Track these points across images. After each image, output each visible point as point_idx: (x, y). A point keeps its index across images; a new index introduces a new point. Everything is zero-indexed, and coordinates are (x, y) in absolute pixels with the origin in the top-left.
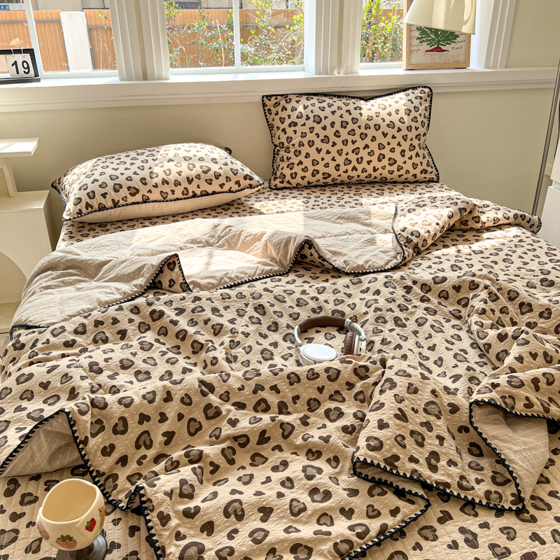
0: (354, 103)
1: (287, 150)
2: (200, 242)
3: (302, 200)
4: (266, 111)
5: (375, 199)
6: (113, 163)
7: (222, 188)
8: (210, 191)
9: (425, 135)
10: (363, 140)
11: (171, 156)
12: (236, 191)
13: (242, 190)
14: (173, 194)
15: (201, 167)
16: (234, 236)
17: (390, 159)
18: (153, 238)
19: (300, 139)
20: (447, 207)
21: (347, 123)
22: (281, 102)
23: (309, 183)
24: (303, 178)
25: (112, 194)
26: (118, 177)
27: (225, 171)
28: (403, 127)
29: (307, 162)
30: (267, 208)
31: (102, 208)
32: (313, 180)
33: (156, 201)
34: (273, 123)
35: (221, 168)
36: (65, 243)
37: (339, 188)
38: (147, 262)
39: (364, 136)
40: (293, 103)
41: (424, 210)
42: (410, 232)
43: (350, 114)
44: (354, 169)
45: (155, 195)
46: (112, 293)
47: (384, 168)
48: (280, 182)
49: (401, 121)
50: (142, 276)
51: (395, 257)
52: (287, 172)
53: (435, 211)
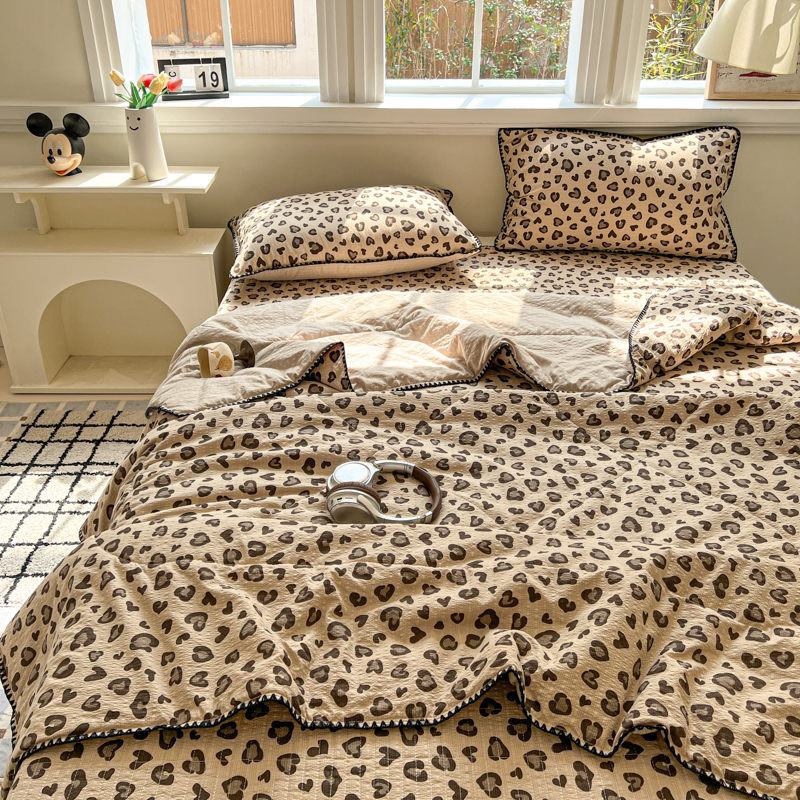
0: (622, 146)
1: (523, 202)
2: (380, 324)
3: (532, 271)
4: (503, 148)
5: (634, 280)
6: (297, 209)
7: (426, 250)
8: (410, 253)
9: (720, 195)
10: (627, 197)
11: (368, 204)
12: (444, 256)
13: (451, 254)
14: (364, 254)
15: (403, 222)
16: (421, 322)
17: (663, 226)
18: (326, 313)
19: (541, 189)
20: (713, 314)
21: (608, 173)
22: (523, 139)
23: (548, 246)
24: (540, 240)
25: (290, 250)
26: (299, 229)
27: (431, 229)
28: (688, 184)
29: (548, 221)
30: (482, 279)
31: (276, 266)
32: (554, 244)
33: (342, 262)
34: (509, 164)
35: (427, 225)
36: (228, 305)
37: (589, 257)
38: (306, 348)
39: (628, 193)
40: (538, 142)
41: (683, 313)
42: (652, 344)
43: (614, 161)
44: (612, 234)
45: (342, 254)
46: (260, 382)
47: (654, 236)
48: (510, 242)
49: (687, 175)
50: (299, 364)
51: (624, 377)
52: (520, 230)
53: (695, 318)
